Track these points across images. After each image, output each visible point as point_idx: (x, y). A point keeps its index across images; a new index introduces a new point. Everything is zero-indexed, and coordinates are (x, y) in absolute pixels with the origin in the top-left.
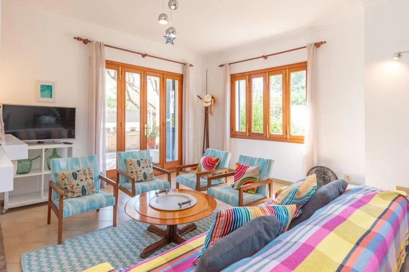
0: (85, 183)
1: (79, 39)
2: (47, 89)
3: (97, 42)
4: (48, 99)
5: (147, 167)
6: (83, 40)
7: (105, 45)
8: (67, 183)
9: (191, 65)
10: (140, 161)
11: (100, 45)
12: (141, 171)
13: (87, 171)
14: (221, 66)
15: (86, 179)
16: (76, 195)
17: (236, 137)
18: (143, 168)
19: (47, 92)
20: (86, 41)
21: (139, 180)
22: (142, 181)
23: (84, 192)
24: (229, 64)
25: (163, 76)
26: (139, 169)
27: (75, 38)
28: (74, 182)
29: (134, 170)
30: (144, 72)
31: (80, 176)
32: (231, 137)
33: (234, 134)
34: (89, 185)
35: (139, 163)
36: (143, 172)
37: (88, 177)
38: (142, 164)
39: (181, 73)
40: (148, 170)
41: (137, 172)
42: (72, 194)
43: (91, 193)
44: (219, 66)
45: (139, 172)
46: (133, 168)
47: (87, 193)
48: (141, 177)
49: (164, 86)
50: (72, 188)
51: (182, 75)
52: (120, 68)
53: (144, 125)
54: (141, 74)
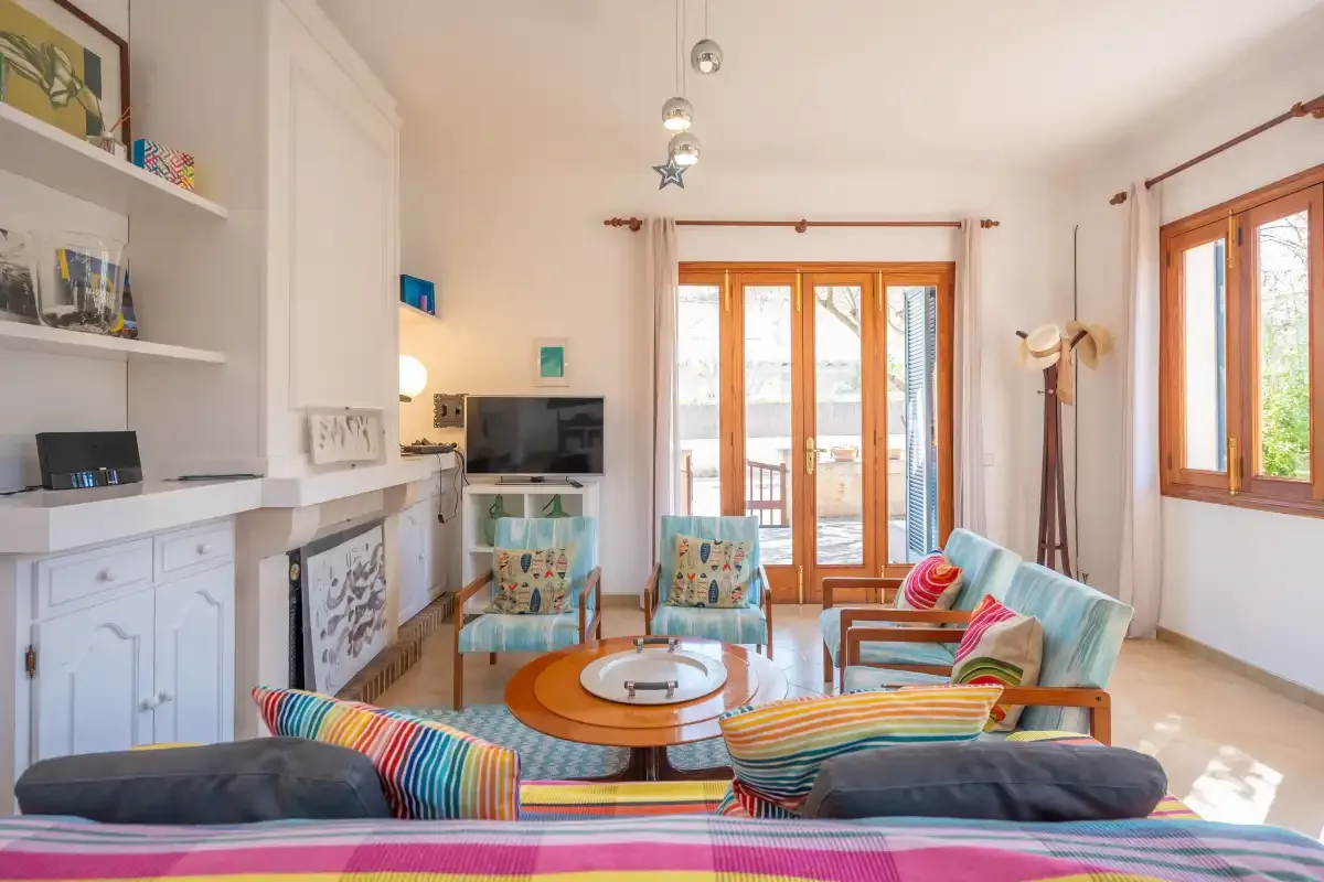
0: (540, 584)
1: (616, 222)
2: (552, 357)
3: (657, 221)
4: (556, 380)
5: (726, 566)
6: (626, 222)
7: (678, 223)
8: (507, 576)
9: (986, 224)
10: (712, 545)
11: (664, 225)
12: (704, 576)
13: (556, 558)
14: (1120, 198)
15: (547, 575)
16: (517, 610)
17: (1185, 496)
18: (714, 567)
19: (554, 362)
20: (635, 225)
21: (696, 600)
22: (700, 605)
23: (535, 605)
24: (1148, 185)
25: (872, 278)
26: (700, 567)
27: (607, 223)
28: (521, 578)
29: (686, 571)
30: (804, 278)
31: (538, 566)
32: (1164, 493)
33: (1175, 481)
34: (553, 591)
35: (705, 552)
36: (709, 580)
37: (553, 569)
38: (712, 556)
39: (946, 259)
40: (727, 577)
41: (692, 578)
42: (510, 604)
43: (551, 610)
44: (1112, 202)
45: (698, 577)
46: (685, 563)
47: (541, 608)
48: (702, 595)
49: (876, 313)
50: (512, 589)
51: (952, 266)
52: (727, 276)
53: (805, 442)
54: (792, 284)
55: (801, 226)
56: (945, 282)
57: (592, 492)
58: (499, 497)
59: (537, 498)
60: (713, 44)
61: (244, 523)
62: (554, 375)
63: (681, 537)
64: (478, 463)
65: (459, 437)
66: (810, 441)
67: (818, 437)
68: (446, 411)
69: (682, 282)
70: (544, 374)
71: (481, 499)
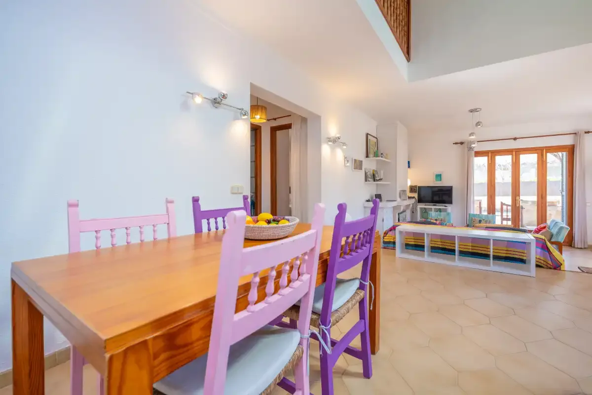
1: (456, 143)
2: (439, 177)
3: (468, 142)
4: (439, 182)
6: (459, 143)
9: (588, 132)
10: (482, 220)
11: (470, 143)
19: (439, 178)
20: (462, 143)
25: (542, 151)
27: (454, 144)
30: (516, 153)
35: (480, 221)
38: (482, 222)
39: (572, 144)
46: (475, 224)
49: (543, 161)
51: (574, 145)
52: (490, 154)
53: (516, 198)
54: (512, 155)
55: (515, 139)
56: (571, 151)
57: (449, 208)
58: (425, 208)
59: (435, 209)
60: (481, 122)
61: (394, 208)
62: (439, 181)
63: (473, 218)
64: (420, 201)
65: (416, 195)
66: (517, 198)
67: (521, 197)
68: (413, 189)
69: (475, 156)
70: (436, 180)
71: (421, 209)
